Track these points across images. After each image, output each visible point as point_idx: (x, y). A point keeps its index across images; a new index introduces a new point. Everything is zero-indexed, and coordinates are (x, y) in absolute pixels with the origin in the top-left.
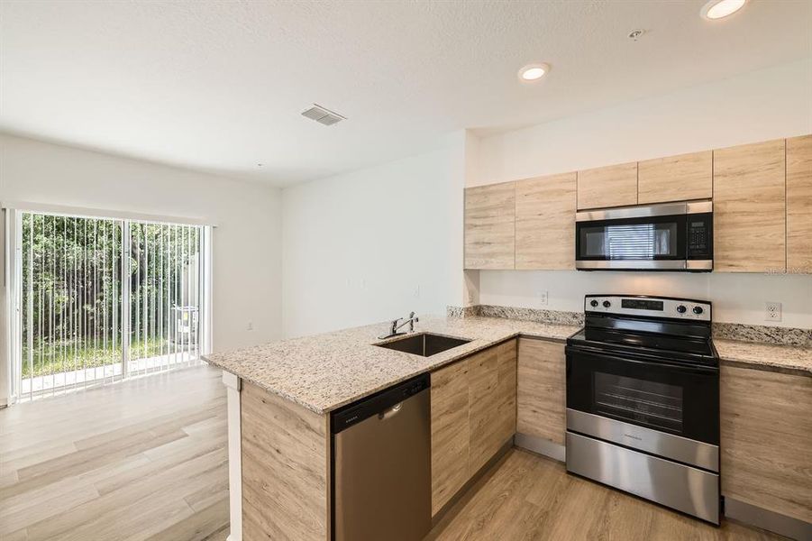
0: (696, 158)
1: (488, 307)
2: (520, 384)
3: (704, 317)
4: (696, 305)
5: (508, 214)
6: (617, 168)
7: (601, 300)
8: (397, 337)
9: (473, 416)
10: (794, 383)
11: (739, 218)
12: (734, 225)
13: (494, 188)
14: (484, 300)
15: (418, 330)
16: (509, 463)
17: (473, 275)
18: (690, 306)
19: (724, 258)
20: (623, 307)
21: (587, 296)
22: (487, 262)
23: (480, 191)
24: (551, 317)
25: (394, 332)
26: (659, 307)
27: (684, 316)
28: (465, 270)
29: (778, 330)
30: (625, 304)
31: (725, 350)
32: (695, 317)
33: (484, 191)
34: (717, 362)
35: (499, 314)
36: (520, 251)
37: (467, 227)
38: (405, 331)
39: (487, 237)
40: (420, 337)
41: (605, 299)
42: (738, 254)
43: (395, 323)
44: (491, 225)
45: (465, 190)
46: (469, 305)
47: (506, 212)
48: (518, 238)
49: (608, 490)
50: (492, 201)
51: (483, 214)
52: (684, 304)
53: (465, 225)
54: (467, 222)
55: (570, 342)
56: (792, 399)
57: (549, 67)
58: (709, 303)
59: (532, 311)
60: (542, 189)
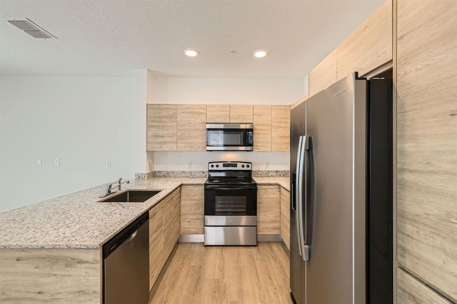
0: (248, 107)
1: (160, 172)
2: (182, 209)
3: (249, 169)
4: (247, 164)
5: (173, 121)
6: (223, 106)
7: (215, 164)
8: (112, 195)
9: (165, 231)
10: (275, 188)
11: (260, 132)
12: (258, 134)
13: (166, 106)
14: (156, 168)
15: (123, 190)
16: (178, 251)
17: (150, 154)
18: (245, 165)
19: (257, 146)
20: (223, 167)
21: (209, 163)
22: (161, 147)
23: (157, 107)
24: (193, 174)
25: (109, 192)
26: (235, 166)
27: (244, 169)
28: (147, 151)
29: (268, 171)
30: (224, 166)
31: (257, 180)
32: (242, 169)
33: (159, 107)
34: (256, 184)
35: (166, 175)
36: (180, 141)
37: (148, 126)
38: (116, 191)
39: (161, 133)
40: (125, 193)
41: (217, 164)
42: (260, 145)
43: (110, 186)
44: (164, 126)
45: (147, 104)
46: (149, 172)
47: (172, 120)
48: (178, 134)
49: (221, 247)
50: (165, 113)
51: (158, 120)
52: (244, 164)
53: (147, 125)
54: (149, 123)
55: (206, 185)
56: (274, 194)
57: (199, 53)
58: (251, 163)
59: (183, 172)
60: (191, 110)
